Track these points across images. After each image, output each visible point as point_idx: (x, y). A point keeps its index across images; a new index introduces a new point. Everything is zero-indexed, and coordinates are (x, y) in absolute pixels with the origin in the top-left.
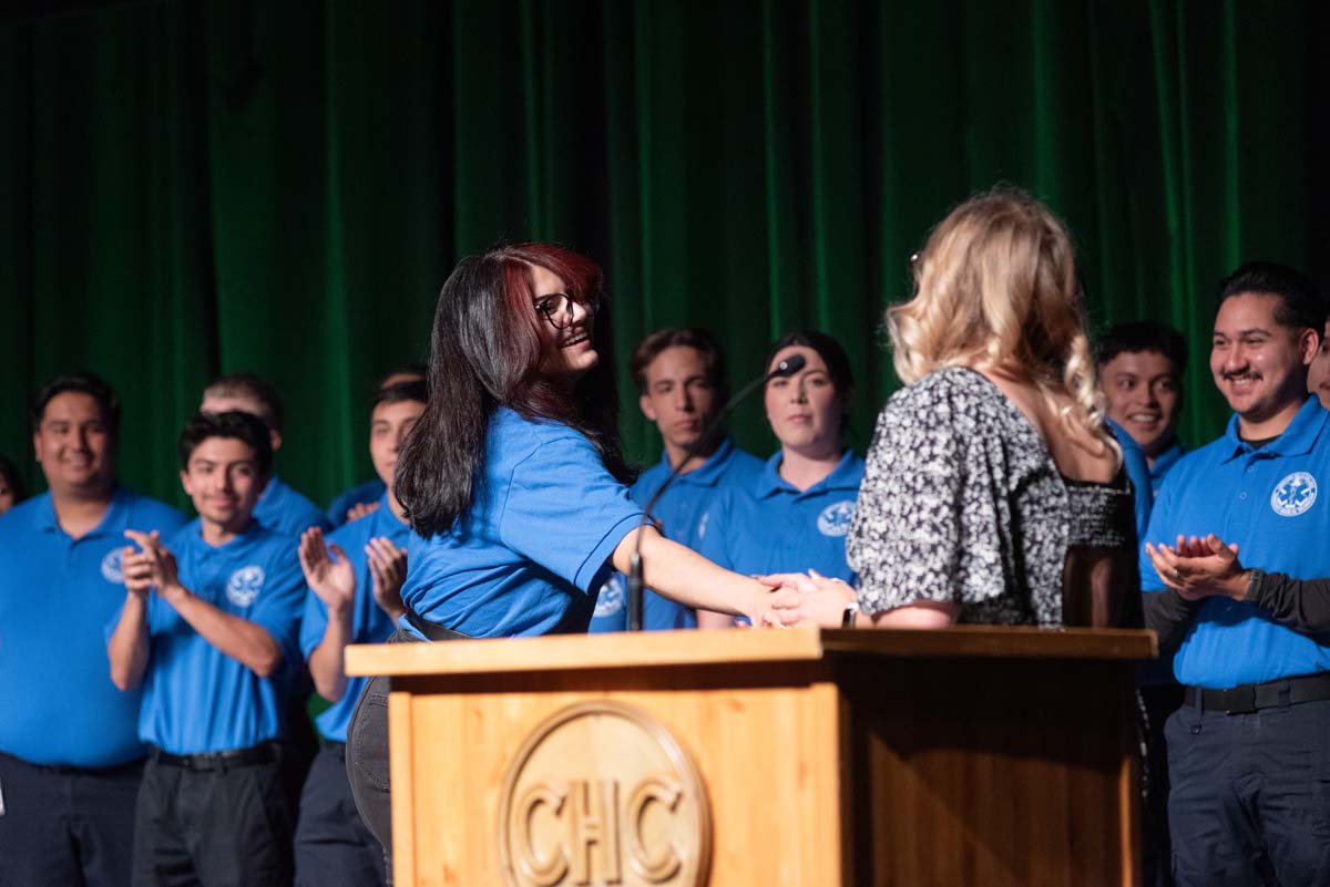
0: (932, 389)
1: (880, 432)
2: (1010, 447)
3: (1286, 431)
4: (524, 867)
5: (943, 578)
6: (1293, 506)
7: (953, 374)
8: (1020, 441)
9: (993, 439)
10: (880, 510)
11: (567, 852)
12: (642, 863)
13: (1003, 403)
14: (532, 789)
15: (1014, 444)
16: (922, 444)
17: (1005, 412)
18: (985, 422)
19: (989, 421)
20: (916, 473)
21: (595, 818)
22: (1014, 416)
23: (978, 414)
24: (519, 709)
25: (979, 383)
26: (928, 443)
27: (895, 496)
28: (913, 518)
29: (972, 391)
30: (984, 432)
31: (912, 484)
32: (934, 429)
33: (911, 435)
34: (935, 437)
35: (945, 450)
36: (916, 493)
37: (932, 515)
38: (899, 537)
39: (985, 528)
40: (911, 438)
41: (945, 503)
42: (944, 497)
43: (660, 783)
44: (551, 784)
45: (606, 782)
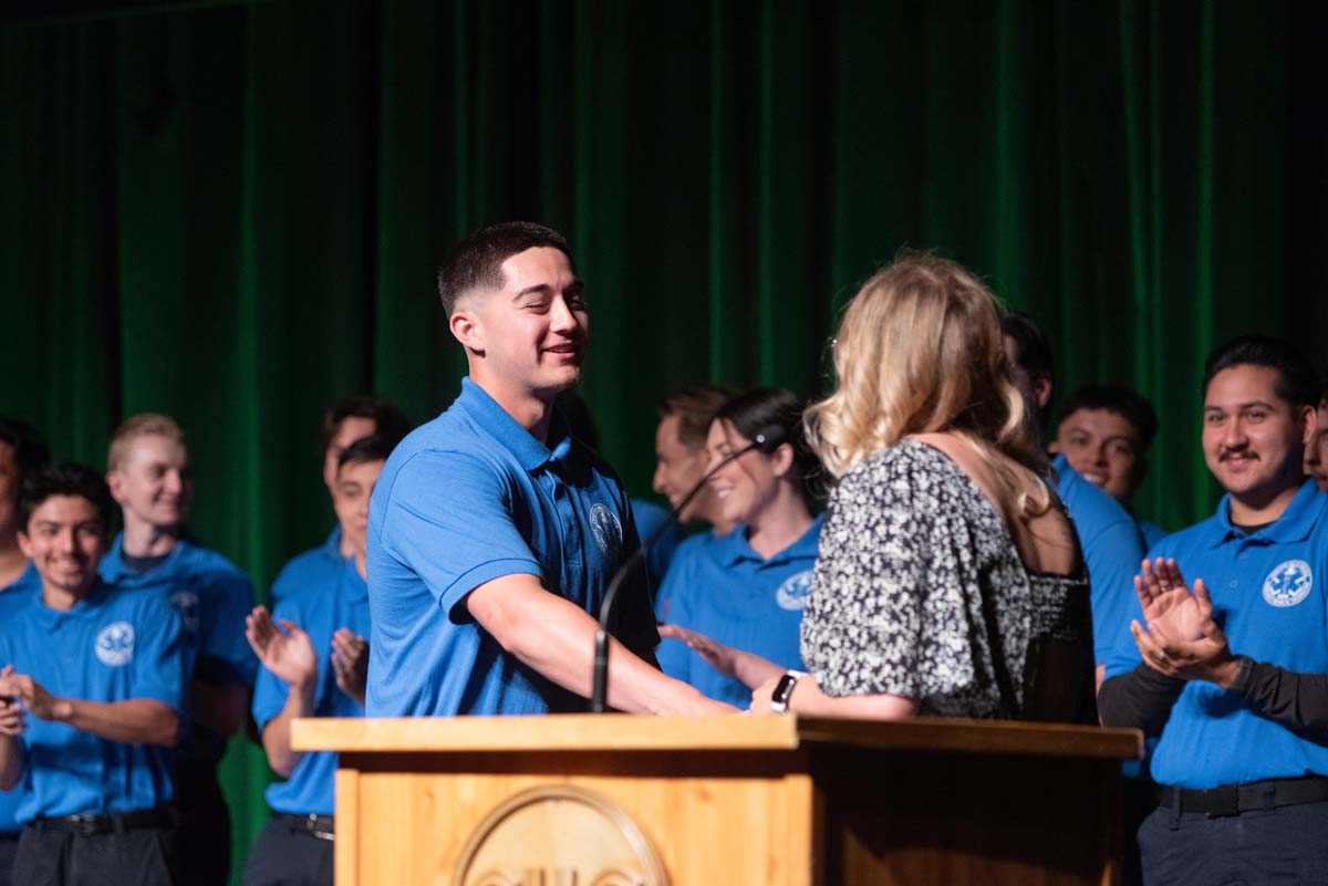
0: (890, 464)
1: (833, 508)
2: (973, 530)
3: (1282, 516)
5: (901, 670)
6: (1286, 596)
7: (915, 451)
8: (983, 524)
9: (957, 519)
10: (829, 590)
13: (966, 484)
14: (485, 876)
15: (976, 527)
16: (877, 523)
17: (968, 493)
18: (948, 501)
19: (953, 501)
20: (873, 554)
22: (977, 498)
23: (941, 493)
24: (473, 792)
25: (940, 461)
26: (883, 521)
27: (847, 576)
28: (870, 602)
29: (934, 468)
30: (948, 512)
31: (869, 566)
32: (890, 506)
33: (866, 513)
34: (891, 516)
35: (903, 531)
36: (873, 575)
37: (891, 602)
38: (850, 621)
39: (952, 615)
40: (865, 517)
41: (905, 589)
42: (905, 582)
43: (620, 874)
44: (506, 871)
45: (565, 871)
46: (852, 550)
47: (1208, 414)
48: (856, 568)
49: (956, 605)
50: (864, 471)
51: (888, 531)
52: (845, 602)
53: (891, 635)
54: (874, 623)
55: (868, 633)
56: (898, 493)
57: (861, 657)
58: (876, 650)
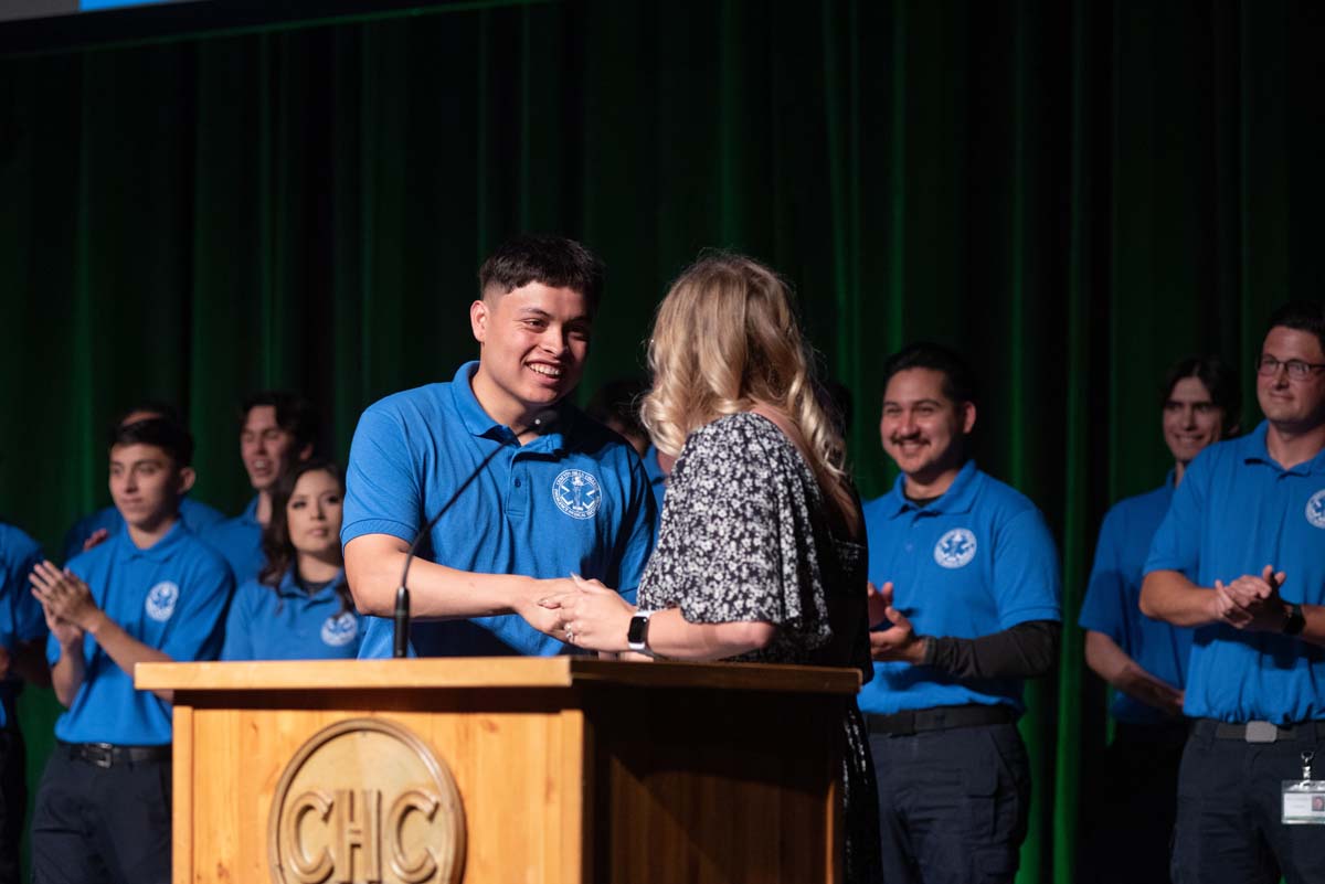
4: (293, 867)
6: (954, 559)
7: (753, 419)
10: (705, 530)
11: (333, 854)
12: (400, 866)
14: (301, 797)
20: (743, 502)
21: (359, 824)
24: (293, 725)
26: (748, 475)
27: (721, 519)
31: (741, 511)
32: (750, 462)
33: (729, 466)
34: (754, 471)
35: (765, 485)
36: (746, 520)
37: (764, 543)
38: (728, 558)
40: (730, 469)
41: (772, 534)
42: (771, 528)
43: (420, 794)
44: (320, 793)
45: (371, 791)
46: (720, 497)
47: (887, 408)
48: (728, 512)
50: (717, 434)
51: (753, 482)
52: (723, 542)
53: (769, 572)
54: (753, 560)
55: (748, 568)
56: (753, 454)
57: (744, 588)
58: (758, 583)
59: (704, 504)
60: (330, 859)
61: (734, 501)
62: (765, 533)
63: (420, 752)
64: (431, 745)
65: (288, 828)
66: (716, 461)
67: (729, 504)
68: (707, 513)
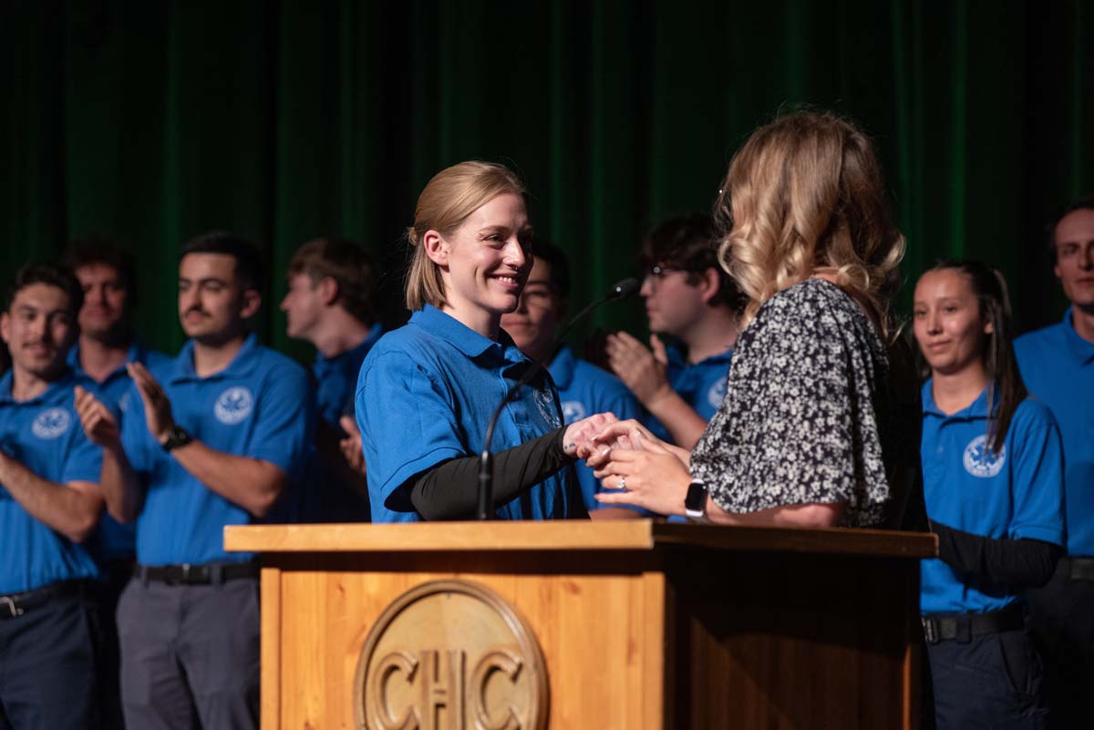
10: (778, 411)
11: (418, 713)
14: (388, 656)
20: (816, 380)
21: (444, 684)
24: (377, 586)
26: (822, 351)
27: (794, 398)
28: (819, 422)
31: (814, 389)
32: (823, 337)
33: (802, 342)
34: (827, 346)
35: (839, 361)
36: (819, 399)
37: (839, 422)
38: (802, 437)
39: (869, 438)
40: (803, 346)
41: (847, 412)
42: (846, 406)
43: (505, 656)
44: (405, 653)
45: (455, 652)
46: (793, 374)
48: (800, 391)
49: (872, 429)
50: (788, 306)
51: (827, 359)
52: (795, 421)
53: (844, 451)
54: (827, 440)
55: (822, 449)
56: (826, 326)
57: (820, 469)
58: (834, 464)
59: (777, 383)
60: (415, 719)
61: (807, 378)
62: (839, 411)
63: (502, 612)
64: (514, 606)
65: (374, 688)
66: (788, 337)
67: (802, 382)
68: (780, 392)
